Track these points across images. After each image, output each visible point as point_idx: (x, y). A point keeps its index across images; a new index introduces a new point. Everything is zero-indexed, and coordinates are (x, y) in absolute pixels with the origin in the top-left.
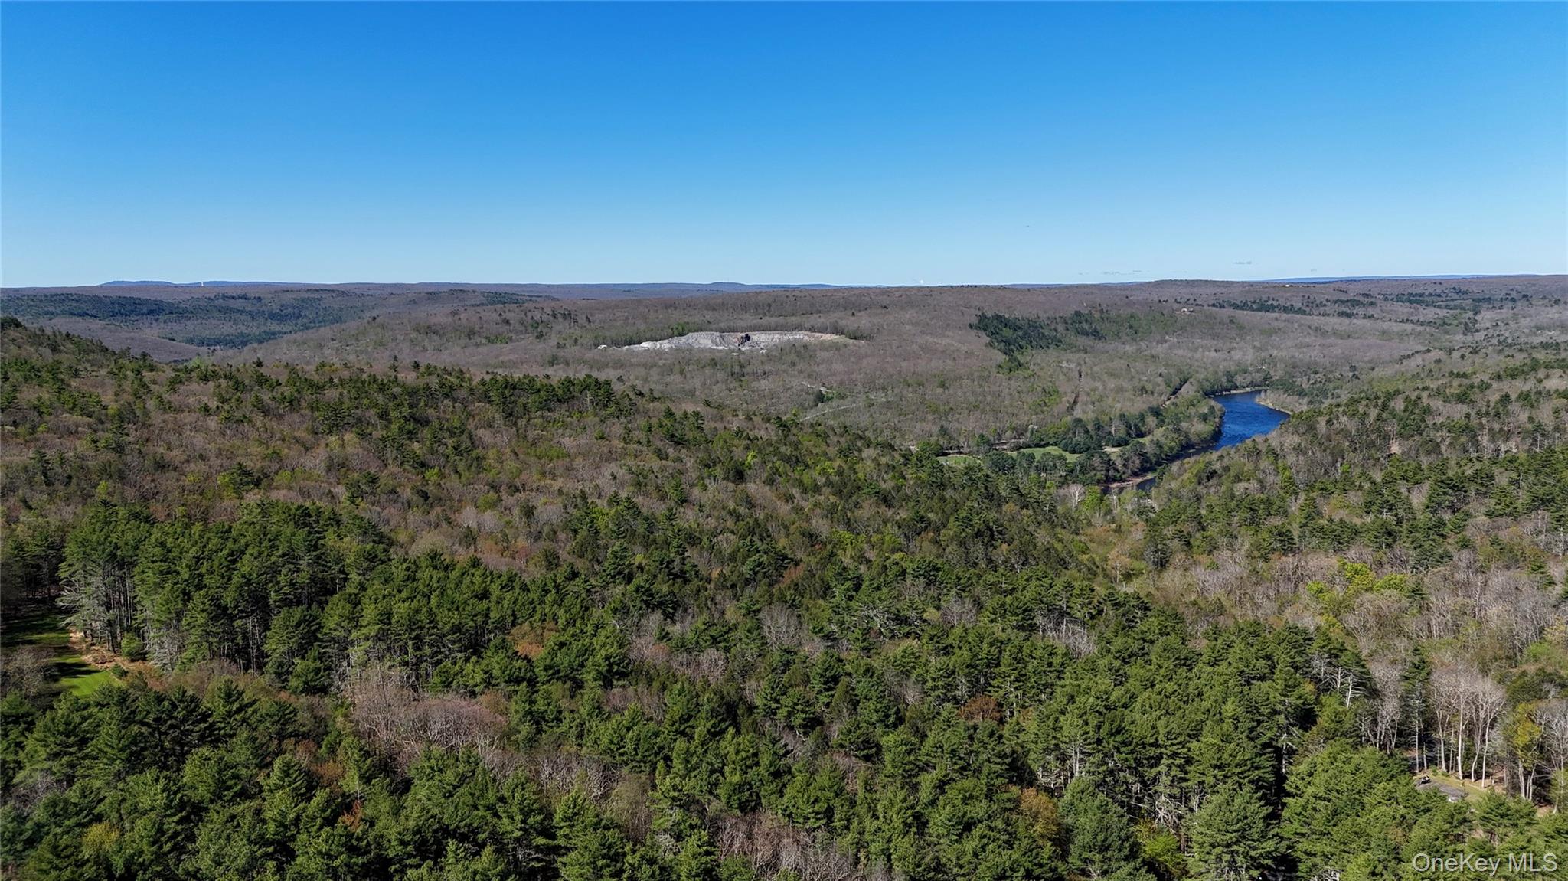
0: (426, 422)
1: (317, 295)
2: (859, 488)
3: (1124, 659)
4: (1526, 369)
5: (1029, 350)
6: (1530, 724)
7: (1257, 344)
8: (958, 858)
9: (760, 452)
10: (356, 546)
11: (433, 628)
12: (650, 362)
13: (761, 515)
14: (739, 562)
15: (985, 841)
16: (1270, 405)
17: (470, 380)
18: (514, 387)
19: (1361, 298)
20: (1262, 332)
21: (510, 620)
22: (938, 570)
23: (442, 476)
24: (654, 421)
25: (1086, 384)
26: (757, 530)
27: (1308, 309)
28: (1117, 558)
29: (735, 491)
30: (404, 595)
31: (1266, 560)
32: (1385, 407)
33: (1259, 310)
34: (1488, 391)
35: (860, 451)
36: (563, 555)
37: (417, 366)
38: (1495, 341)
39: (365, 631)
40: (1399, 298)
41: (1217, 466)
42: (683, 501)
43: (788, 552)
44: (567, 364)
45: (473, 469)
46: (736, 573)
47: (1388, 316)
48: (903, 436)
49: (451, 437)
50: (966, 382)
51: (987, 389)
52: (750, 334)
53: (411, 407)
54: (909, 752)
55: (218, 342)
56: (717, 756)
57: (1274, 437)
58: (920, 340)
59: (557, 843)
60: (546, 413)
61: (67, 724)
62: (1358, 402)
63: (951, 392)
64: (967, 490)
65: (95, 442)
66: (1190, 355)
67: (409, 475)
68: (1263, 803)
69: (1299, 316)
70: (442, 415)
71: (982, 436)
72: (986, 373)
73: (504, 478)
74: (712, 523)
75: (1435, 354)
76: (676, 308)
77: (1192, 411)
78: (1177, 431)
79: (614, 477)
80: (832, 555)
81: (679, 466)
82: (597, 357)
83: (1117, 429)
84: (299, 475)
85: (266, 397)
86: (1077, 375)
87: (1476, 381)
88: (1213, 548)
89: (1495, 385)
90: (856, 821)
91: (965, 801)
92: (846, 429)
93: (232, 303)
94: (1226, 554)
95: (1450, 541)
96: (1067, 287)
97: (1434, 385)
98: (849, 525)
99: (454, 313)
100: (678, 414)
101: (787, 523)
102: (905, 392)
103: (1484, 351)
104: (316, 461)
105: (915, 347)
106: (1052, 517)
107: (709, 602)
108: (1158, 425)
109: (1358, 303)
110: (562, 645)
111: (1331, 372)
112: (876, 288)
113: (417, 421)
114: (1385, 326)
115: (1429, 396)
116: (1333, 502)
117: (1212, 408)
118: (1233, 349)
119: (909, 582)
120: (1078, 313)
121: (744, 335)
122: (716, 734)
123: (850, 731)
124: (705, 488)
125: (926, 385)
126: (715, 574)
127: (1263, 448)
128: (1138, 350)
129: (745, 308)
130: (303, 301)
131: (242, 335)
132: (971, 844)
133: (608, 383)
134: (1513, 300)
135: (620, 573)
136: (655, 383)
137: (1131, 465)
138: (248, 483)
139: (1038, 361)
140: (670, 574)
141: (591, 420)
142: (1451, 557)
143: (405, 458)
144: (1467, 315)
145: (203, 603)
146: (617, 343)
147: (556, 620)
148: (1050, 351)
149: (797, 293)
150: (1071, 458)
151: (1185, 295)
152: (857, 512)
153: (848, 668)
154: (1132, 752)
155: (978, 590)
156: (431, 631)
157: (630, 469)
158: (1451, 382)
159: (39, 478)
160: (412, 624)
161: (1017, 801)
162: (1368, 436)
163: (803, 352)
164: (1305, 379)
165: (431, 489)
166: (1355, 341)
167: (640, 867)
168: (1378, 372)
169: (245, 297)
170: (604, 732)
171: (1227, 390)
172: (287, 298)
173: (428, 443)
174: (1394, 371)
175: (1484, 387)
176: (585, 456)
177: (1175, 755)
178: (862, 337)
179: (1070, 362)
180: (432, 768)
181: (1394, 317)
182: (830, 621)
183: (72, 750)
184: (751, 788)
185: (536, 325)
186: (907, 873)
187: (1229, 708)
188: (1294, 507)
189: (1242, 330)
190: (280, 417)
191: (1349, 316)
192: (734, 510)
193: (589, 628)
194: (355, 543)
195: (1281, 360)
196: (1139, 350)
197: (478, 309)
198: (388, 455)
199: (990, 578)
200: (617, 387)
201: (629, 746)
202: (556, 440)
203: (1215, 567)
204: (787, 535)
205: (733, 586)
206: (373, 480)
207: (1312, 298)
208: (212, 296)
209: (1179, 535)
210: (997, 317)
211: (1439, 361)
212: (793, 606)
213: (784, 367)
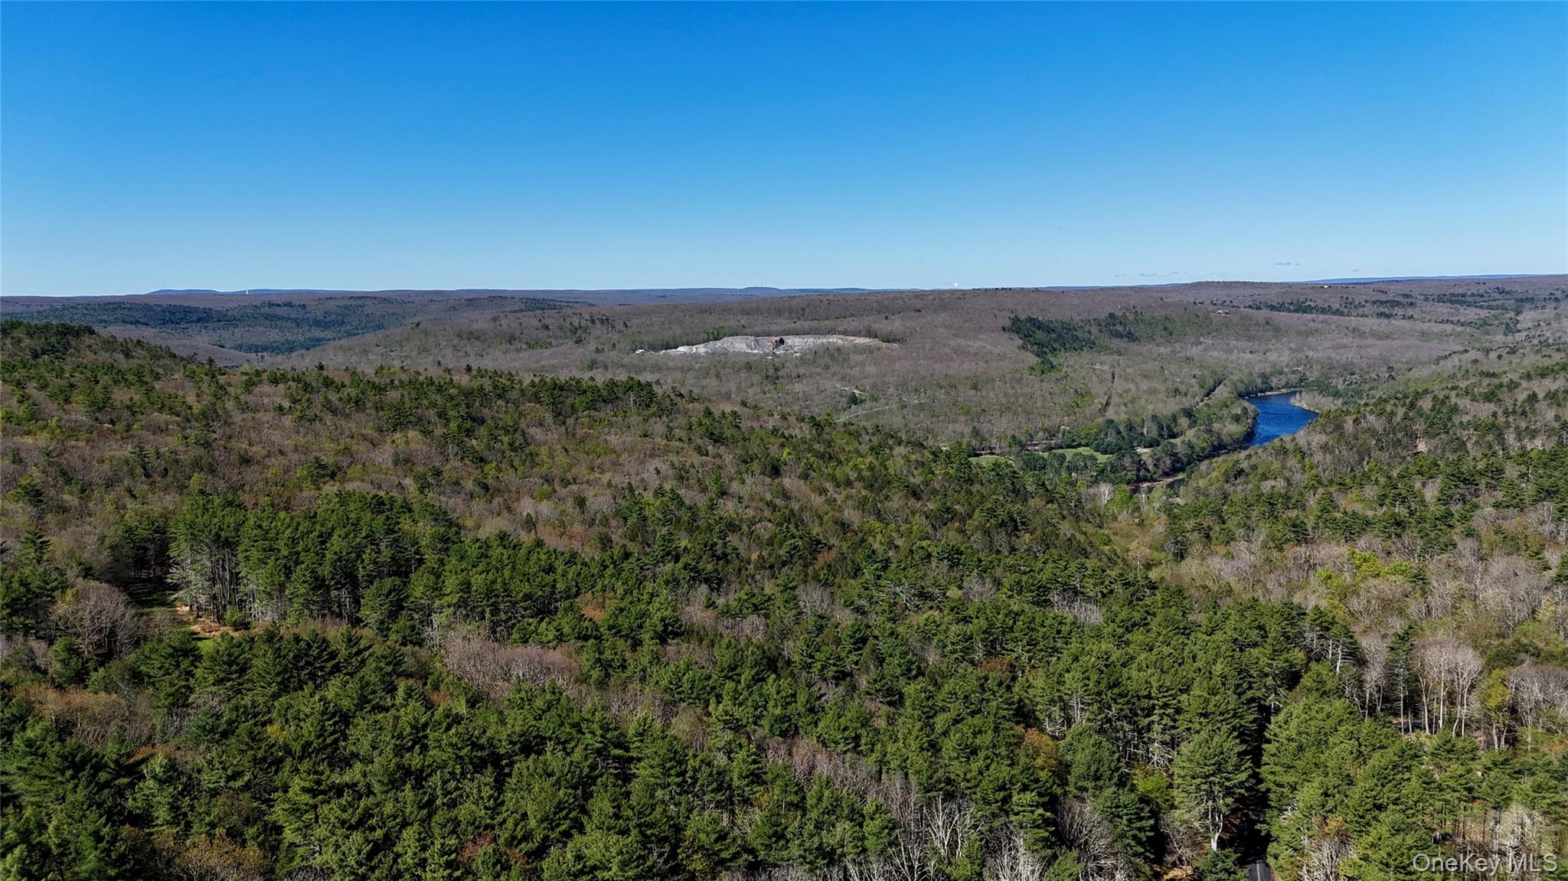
0: (482, 421)
1: (359, 303)
2: (889, 482)
3: (1127, 628)
4: (1556, 368)
5: (1062, 352)
6: (1502, 688)
7: (1293, 345)
8: (965, 774)
9: (795, 448)
10: (429, 530)
11: (508, 596)
12: (687, 366)
13: (796, 507)
14: (776, 547)
15: (989, 761)
16: (1305, 406)
17: (520, 382)
18: (562, 389)
19: (1401, 299)
20: (1299, 333)
21: (574, 590)
22: (961, 553)
23: (499, 470)
24: (694, 420)
25: (1119, 385)
26: (791, 518)
27: (1346, 311)
28: (1138, 549)
29: (771, 485)
30: (480, 569)
31: (1281, 550)
32: (1412, 406)
33: (1295, 311)
34: (1516, 390)
35: (891, 449)
36: (615, 538)
37: (469, 369)
38: (1536, 341)
39: (448, 599)
40: (1441, 299)
41: (1244, 465)
42: (723, 493)
43: (821, 538)
44: (606, 368)
45: (527, 464)
46: (774, 555)
47: (1428, 317)
48: (935, 437)
49: (506, 435)
50: (998, 383)
51: (1019, 391)
52: (784, 338)
53: (468, 407)
54: (928, 699)
55: (265, 349)
56: (761, 695)
57: (1302, 436)
58: (952, 343)
59: (630, 754)
60: (592, 413)
61: (230, 655)
62: (1386, 401)
63: (984, 394)
64: (993, 486)
65: (186, 438)
66: (1225, 357)
67: (470, 469)
68: (1238, 741)
69: (1336, 317)
70: (496, 415)
71: (1014, 437)
72: (1018, 375)
73: (556, 472)
74: (751, 512)
75: (1473, 354)
76: (711, 313)
77: (1225, 412)
78: (1209, 431)
79: (658, 472)
80: (863, 541)
81: (718, 461)
82: (635, 362)
83: (1149, 430)
84: (371, 469)
85: (333, 397)
86: (1110, 378)
87: (1505, 380)
88: (1230, 539)
89: (1524, 384)
90: (879, 746)
91: (975, 734)
92: (877, 429)
93: (278, 311)
94: (1243, 545)
95: (1456, 530)
96: (1102, 289)
97: (1463, 384)
98: (879, 515)
99: (495, 319)
100: (717, 413)
101: (820, 513)
102: (937, 394)
103: (1521, 351)
104: (384, 456)
105: (947, 350)
106: (1078, 511)
107: (750, 580)
108: (1190, 427)
109: (1398, 304)
110: (622, 610)
111: (1368, 373)
112: (909, 291)
113: (473, 420)
114: (1425, 326)
115: (1457, 395)
116: (1350, 495)
117: (1245, 409)
118: (1270, 350)
119: (934, 564)
120: (1112, 316)
121: (778, 338)
122: (759, 679)
123: (875, 681)
124: (743, 482)
125: (959, 387)
126: (754, 556)
127: (1290, 446)
128: (1172, 352)
129: (779, 312)
130: (346, 307)
131: (288, 342)
132: (976, 765)
133: (649, 384)
134: (1557, 300)
135: (668, 554)
136: (690, 384)
137: (1162, 466)
138: (323, 476)
139: (1071, 363)
140: (714, 556)
141: (634, 419)
142: (1455, 546)
143: (464, 453)
144: (1508, 316)
145: (304, 575)
146: (654, 348)
147: (613, 590)
148: (1083, 353)
149: (830, 297)
150: (1102, 458)
151: (1221, 295)
152: (887, 504)
153: (876, 633)
154: (1128, 703)
155: (999, 572)
156: (506, 599)
157: (673, 465)
158: (1480, 381)
159: (139, 470)
160: (489, 593)
161: (1021, 738)
162: (1394, 434)
163: (836, 355)
164: (1341, 380)
165: (490, 481)
166: (1393, 342)
167: (700, 767)
168: (1416, 373)
169: (290, 305)
170: (664, 675)
171: (1262, 392)
172: (331, 305)
173: (485, 440)
174: (1430, 372)
175: (1513, 386)
176: (631, 451)
177: (1166, 706)
178: (895, 341)
179: (1103, 364)
180: (522, 699)
181: (1433, 318)
182: (860, 596)
183: (234, 676)
184: (790, 720)
185: (575, 331)
186: (920, 784)
187: (1218, 668)
188: (1312, 502)
189: (1278, 331)
190: (347, 416)
191: (1388, 316)
192: (771, 501)
193: (646, 597)
194: (428, 528)
195: (1318, 362)
196: (1174, 352)
197: (519, 315)
198: (450, 451)
199: (1010, 561)
200: (657, 389)
201: (686, 686)
202: (602, 438)
203: (1230, 556)
204: (821, 524)
205: (772, 567)
206: (438, 473)
207: (1350, 299)
208: (259, 304)
209: (1199, 528)
210: (1031, 320)
211: (1475, 361)
212: (826, 584)
213: (818, 370)
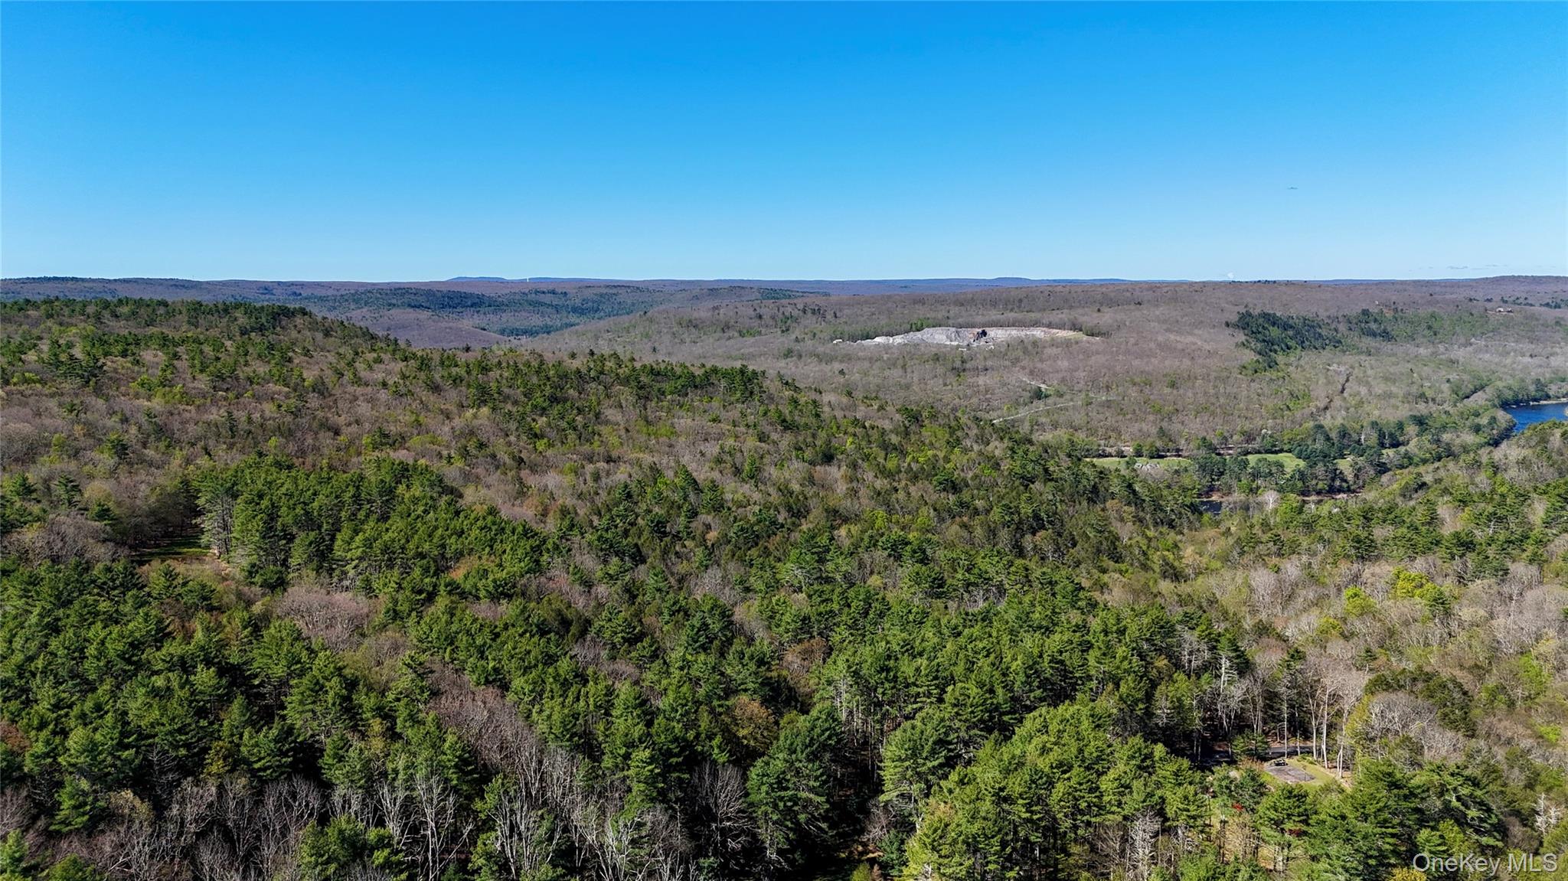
1: (614, 291)
5: (1298, 351)
12: (877, 356)
25: (1349, 388)
28: (1191, 557)
41: (1428, 479)
44: (800, 357)
50: (1199, 382)
51: (1222, 391)
52: (987, 330)
53: (555, 388)
58: (1161, 338)
60: (676, 397)
63: (1181, 392)
66: (1497, 360)
71: (1205, 440)
72: (1225, 374)
76: (924, 304)
82: (828, 351)
83: (1369, 437)
86: (1344, 379)
88: (1294, 552)
93: (542, 298)
94: (1305, 559)
99: (715, 308)
100: (802, 402)
102: (1129, 391)
105: (1152, 345)
108: (1417, 436)
117: (1493, 419)
118: (1553, 354)
120: (1365, 312)
121: (980, 330)
124: (781, 468)
125: (1154, 385)
128: (1432, 353)
129: (994, 304)
130: (601, 295)
131: (546, 326)
137: (1361, 476)
138: (385, 444)
139: (1303, 362)
146: (853, 338)
148: (1323, 353)
149: (1051, 287)
163: (1031, 348)
169: (553, 292)
171: (1534, 400)
178: (1098, 335)
179: (1340, 365)
185: (785, 320)
196: (1435, 354)
208: (527, 291)
210: (1265, 316)
213: (1007, 363)
